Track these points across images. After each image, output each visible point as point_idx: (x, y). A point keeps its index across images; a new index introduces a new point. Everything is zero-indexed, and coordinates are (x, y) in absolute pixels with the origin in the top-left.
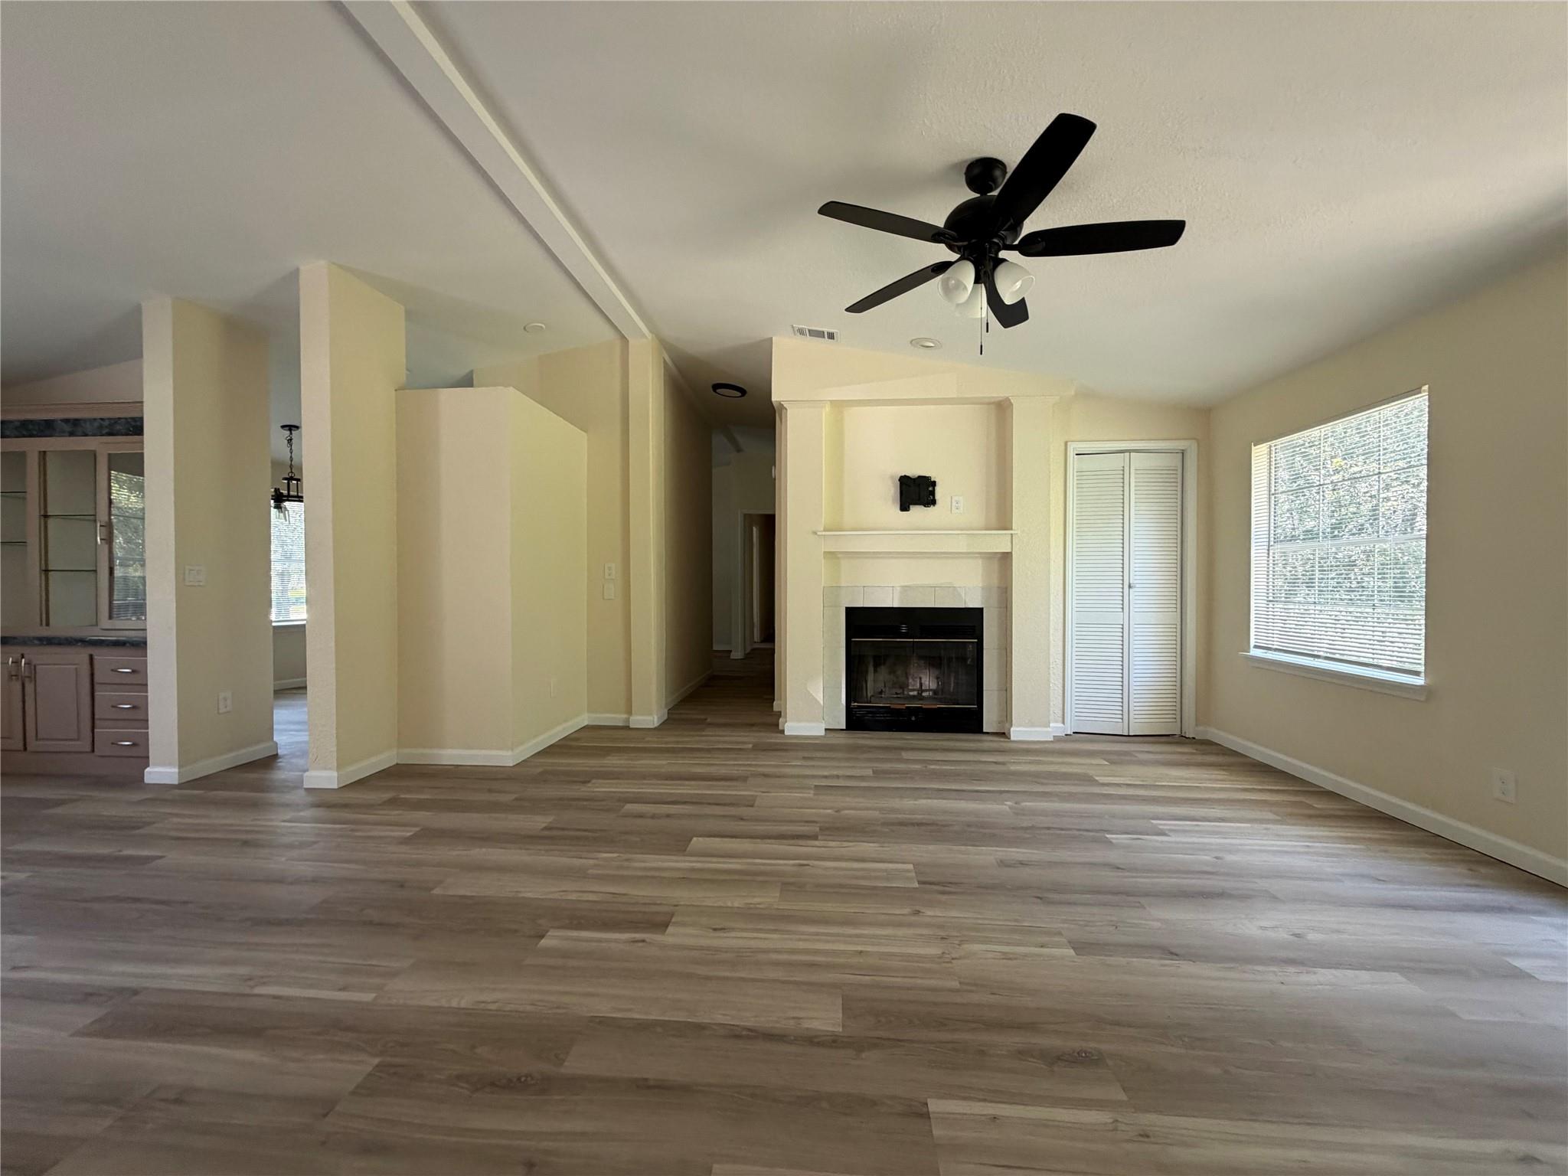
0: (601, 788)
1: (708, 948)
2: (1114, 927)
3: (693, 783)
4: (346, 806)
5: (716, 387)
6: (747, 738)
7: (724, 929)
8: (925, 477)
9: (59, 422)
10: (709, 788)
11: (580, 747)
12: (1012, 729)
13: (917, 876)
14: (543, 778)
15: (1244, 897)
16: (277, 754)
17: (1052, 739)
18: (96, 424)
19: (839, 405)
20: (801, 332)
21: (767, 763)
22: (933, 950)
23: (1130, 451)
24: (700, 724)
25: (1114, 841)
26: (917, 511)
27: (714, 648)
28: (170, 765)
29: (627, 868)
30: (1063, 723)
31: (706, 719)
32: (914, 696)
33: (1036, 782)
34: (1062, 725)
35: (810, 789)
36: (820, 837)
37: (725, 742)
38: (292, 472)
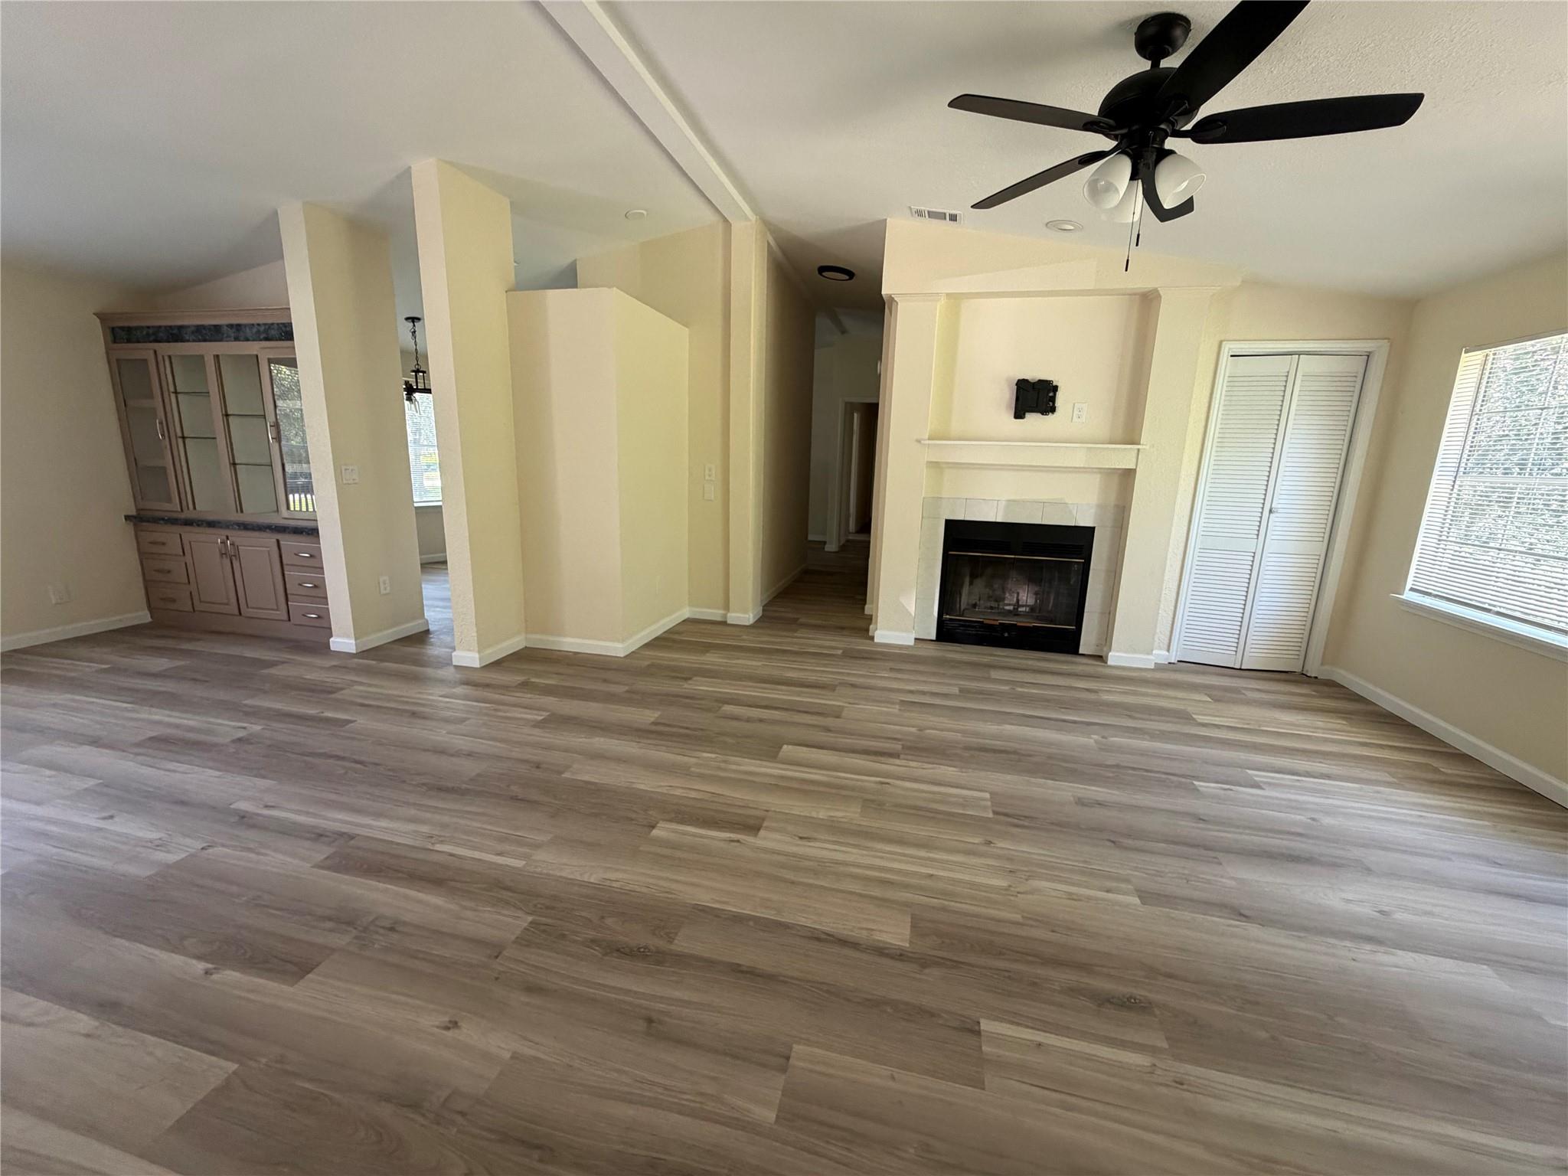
0: (702, 686)
1: (794, 855)
2: (1185, 881)
3: (783, 687)
4: (487, 686)
5: (822, 269)
6: (836, 643)
7: (809, 838)
8: (1047, 381)
9: (225, 327)
10: (799, 694)
11: (682, 642)
12: (1110, 654)
13: (993, 806)
14: (652, 671)
15: (1335, 865)
16: (428, 630)
17: (1153, 667)
18: (255, 330)
19: (955, 298)
20: (920, 213)
21: (856, 672)
22: (1000, 882)
23: (1299, 354)
24: (792, 624)
25: (1200, 788)
26: (1033, 420)
27: (810, 538)
28: (348, 637)
29: (725, 770)
30: (1168, 651)
31: (798, 619)
32: (1009, 611)
33: (1129, 716)
34: (1167, 653)
35: (893, 703)
36: (902, 756)
37: (814, 646)
38: (418, 364)
